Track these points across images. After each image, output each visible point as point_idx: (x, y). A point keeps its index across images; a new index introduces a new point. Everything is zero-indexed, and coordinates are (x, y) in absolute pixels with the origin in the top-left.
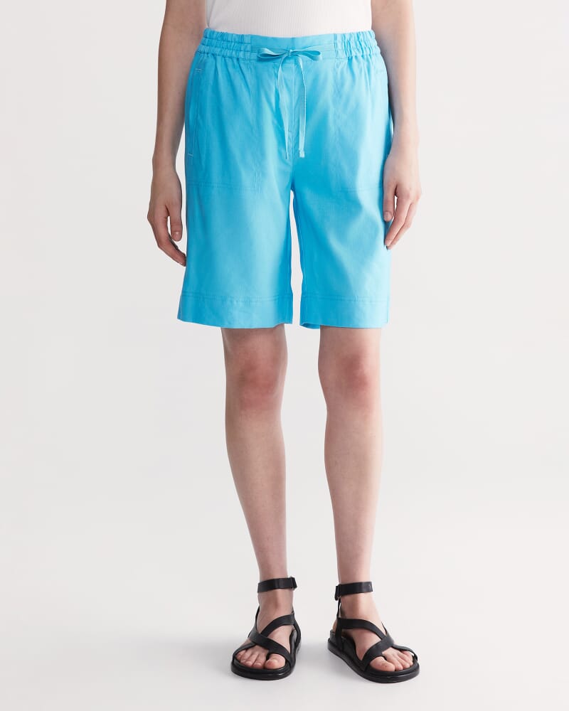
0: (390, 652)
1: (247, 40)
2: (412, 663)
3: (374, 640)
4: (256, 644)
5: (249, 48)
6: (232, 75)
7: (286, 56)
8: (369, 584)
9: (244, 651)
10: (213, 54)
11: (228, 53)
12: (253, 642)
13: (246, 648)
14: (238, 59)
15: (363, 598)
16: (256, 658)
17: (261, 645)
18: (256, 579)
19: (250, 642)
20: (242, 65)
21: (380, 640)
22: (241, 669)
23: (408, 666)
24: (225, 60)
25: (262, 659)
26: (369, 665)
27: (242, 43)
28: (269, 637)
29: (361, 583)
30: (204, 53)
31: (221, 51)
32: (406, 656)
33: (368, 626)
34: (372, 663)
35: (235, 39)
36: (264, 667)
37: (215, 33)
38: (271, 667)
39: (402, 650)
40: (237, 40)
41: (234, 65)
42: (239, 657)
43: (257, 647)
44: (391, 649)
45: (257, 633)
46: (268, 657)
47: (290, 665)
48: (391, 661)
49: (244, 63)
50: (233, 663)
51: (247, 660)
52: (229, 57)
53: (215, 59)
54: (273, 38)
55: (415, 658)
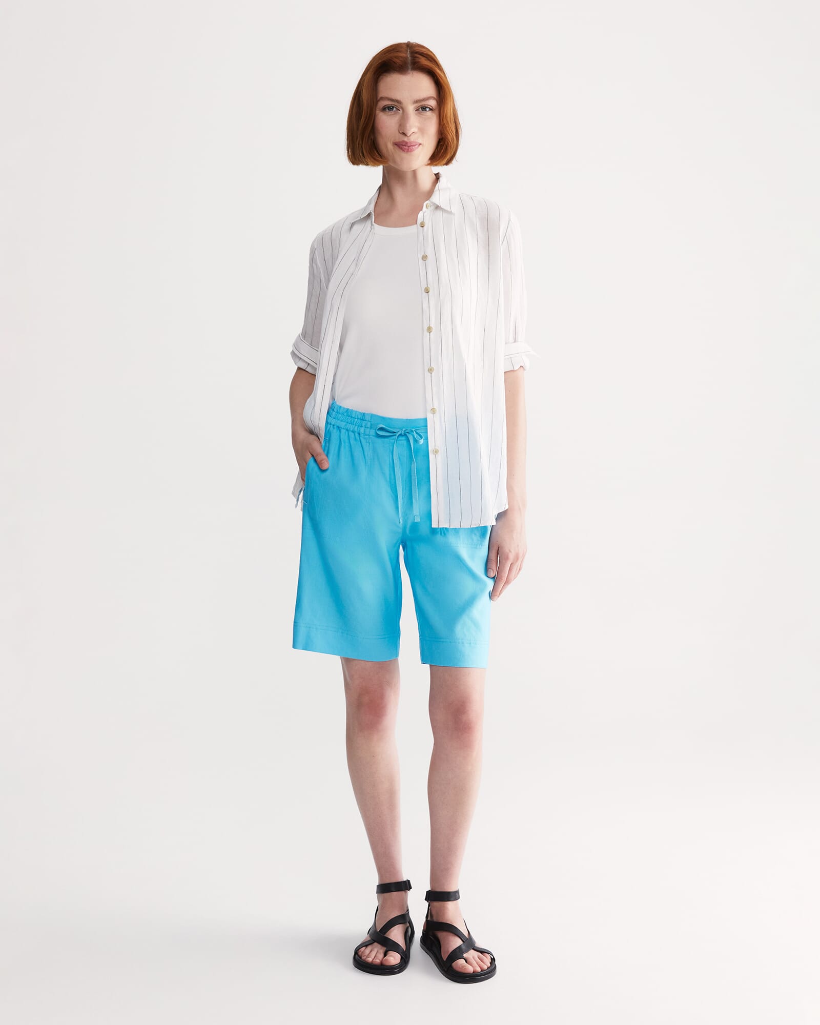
0: (471, 954)
1: (368, 418)
2: (490, 965)
3: (457, 942)
4: (375, 942)
5: (369, 425)
6: (353, 446)
7: (399, 433)
8: (457, 892)
9: (364, 948)
10: (338, 427)
11: (351, 427)
12: (372, 939)
13: (365, 945)
14: (359, 434)
15: (450, 905)
16: (374, 954)
17: (379, 943)
18: (375, 881)
19: (369, 939)
20: (362, 440)
21: (462, 943)
22: (362, 964)
23: (485, 967)
24: (348, 433)
25: (381, 956)
26: (451, 966)
27: (363, 420)
28: (386, 935)
29: (449, 893)
30: (331, 424)
31: (346, 425)
32: (485, 957)
33: (452, 929)
34: (454, 964)
35: (358, 416)
36: (382, 964)
37: (342, 409)
38: (387, 964)
39: (482, 952)
40: (359, 417)
41: (355, 439)
42: (360, 953)
43: (376, 944)
44: (472, 950)
45: (375, 931)
46: (385, 955)
47: (405, 962)
48: (471, 962)
49: (364, 438)
50: (354, 958)
51: (368, 956)
52: (352, 431)
53: (340, 431)
54: (389, 418)
55: (493, 960)
